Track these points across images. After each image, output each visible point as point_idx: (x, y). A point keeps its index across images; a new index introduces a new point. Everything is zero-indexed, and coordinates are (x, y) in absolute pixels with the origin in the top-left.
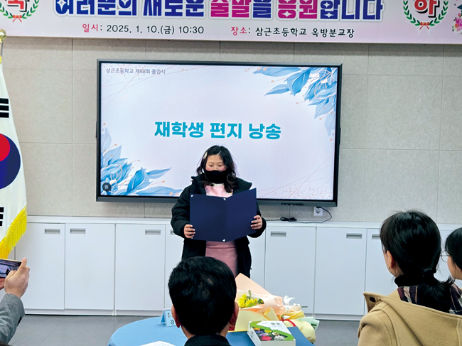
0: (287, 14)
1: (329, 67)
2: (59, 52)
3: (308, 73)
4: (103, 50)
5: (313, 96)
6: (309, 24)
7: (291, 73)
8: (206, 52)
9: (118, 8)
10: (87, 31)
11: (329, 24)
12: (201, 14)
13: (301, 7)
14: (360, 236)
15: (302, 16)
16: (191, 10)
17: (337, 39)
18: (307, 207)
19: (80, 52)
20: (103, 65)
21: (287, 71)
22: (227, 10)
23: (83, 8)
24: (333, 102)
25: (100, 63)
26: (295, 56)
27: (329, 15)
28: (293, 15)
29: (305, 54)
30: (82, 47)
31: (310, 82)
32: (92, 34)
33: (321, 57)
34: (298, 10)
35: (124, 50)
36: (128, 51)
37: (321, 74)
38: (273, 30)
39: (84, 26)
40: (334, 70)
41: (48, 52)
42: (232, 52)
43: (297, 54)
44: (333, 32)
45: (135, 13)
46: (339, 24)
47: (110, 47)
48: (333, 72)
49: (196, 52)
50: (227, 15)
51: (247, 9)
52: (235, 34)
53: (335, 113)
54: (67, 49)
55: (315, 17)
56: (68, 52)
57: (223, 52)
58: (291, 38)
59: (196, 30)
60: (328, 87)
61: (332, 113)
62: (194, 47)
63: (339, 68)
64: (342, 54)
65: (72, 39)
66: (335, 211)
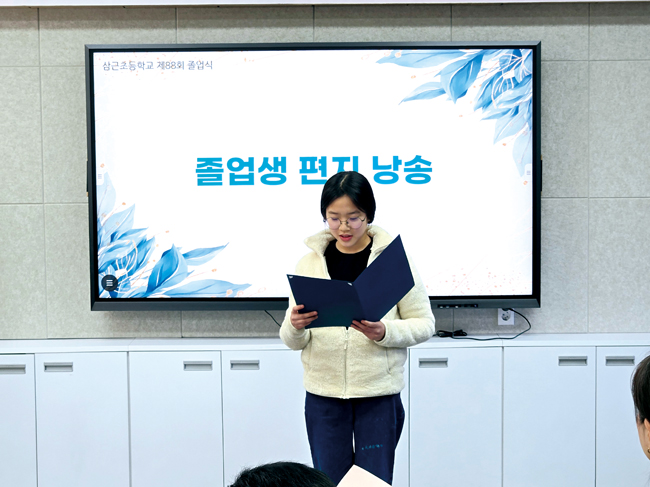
1: (517, 48)
2: (15, 33)
3: (478, 59)
4: (96, 26)
5: (490, 102)
7: (448, 63)
8: (287, 25)
14: (584, 361)
18: (484, 310)
19: (53, 33)
20: (95, 54)
21: (439, 57)
24: (526, 112)
25: (90, 53)
26: (454, 29)
29: (471, 24)
30: (56, 23)
31: (483, 76)
33: (502, 29)
35: (135, 26)
36: (142, 27)
37: (503, 62)
40: (526, 53)
42: (336, 25)
43: (457, 25)
47: (108, 22)
48: (524, 57)
49: (269, 26)
53: (530, 133)
54: (28, 27)
56: (31, 33)
57: (320, 25)
60: (517, 85)
61: (525, 133)
62: (266, 17)
63: (536, 50)
64: (541, 24)
65: (37, 9)
66: (537, 315)
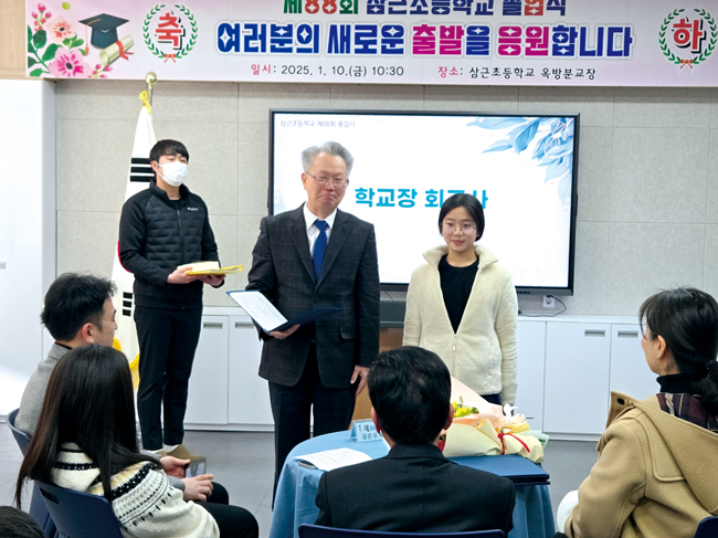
0: (510, 50)
1: (563, 117)
2: (222, 100)
3: (536, 124)
4: (277, 97)
5: (543, 154)
6: (538, 63)
7: (516, 126)
8: (406, 99)
9: (296, 44)
10: (256, 73)
11: (563, 62)
12: (401, 51)
13: (527, 41)
14: (602, 333)
15: (528, 52)
16: (388, 46)
17: (574, 82)
18: (534, 297)
19: (248, 100)
20: (276, 116)
21: (510, 123)
22: (433, 45)
23: (252, 44)
24: (568, 161)
25: (273, 114)
26: (520, 103)
27: (563, 51)
28: (517, 52)
29: (532, 101)
30: (250, 94)
31: (539, 136)
32: (264, 77)
33: (553, 104)
34: (524, 45)
35: (303, 97)
36: (308, 98)
37: (553, 127)
38: (491, 71)
39: (253, 67)
40: (570, 121)
41: (209, 100)
42: (440, 99)
43: (522, 101)
44: (568, 73)
45: (316, 50)
46: (576, 62)
47: (285, 94)
48: (568, 123)
49: (394, 99)
50: (433, 52)
51: (459, 44)
52: (443, 76)
53: (570, 175)
54: (231, 96)
55: (545, 53)
56: (233, 100)
57: (428, 99)
58: (514, 81)
59: (394, 71)
60: (562, 143)
61: (567, 176)
62: (392, 93)
63: (576, 119)
64: (581, 101)
65: (238, 84)
66: (570, 301)
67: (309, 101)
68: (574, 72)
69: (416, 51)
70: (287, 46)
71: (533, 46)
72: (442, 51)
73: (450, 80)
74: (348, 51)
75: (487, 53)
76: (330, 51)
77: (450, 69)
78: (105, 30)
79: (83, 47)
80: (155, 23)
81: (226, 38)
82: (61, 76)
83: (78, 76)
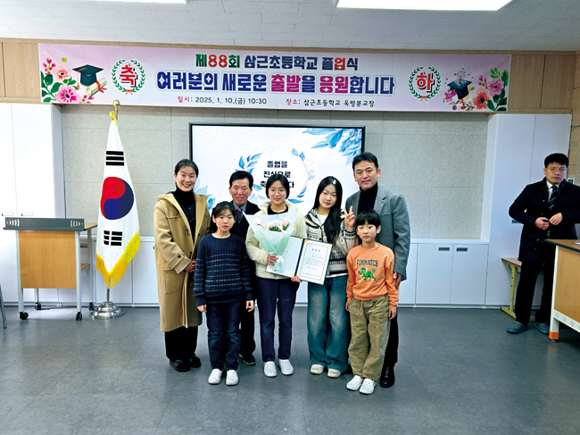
0: (326, 90)
1: (356, 128)
2: (162, 117)
3: (341, 132)
4: (194, 116)
5: (345, 149)
6: (342, 97)
7: (329, 134)
8: (268, 117)
9: (204, 85)
10: (181, 101)
11: (356, 97)
12: (265, 90)
13: (336, 85)
15: (337, 91)
16: (257, 87)
17: (362, 108)
19: (177, 118)
20: (193, 127)
21: (326, 131)
22: (283, 86)
23: (178, 84)
25: (191, 125)
26: (332, 121)
27: (356, 91)
28: (330, 91)
29: (338, 119)
30: (178, 114)
31: (343, 139)
32: (185, 104)
34: (334, 87)
35: (208, 116)
36: (212, 116)
37: (351, 134)
38: (316, 101)
39: (179, 98)
41: (154, 117)
42: (287, 118)
43: (333, 119)
44: (359, 103)
45: (216, 89)
46: (363, 97)
47: (198, 114)
48: (359, 132)
50: (283, 91)
51: (298, 86)
52: (289, 104)
54: (167, 115)
55: (346, 92)
56: (168, 118)
57: (280, 117)
58: (329, 107)
59: (261, 101)
60: (356, 143)
62: (259, 114)
63: (363, 129)
64: (365, 120)
65: (171, 108)
67: (212, 118)
68: (362, 103)
69: (273, 90)
70: (198, 86)
71: (339, 87)
72: (288, 90)
73: (293, 107)
74: (234, 89)
75: (314, 91)
76: (224, 89)
77: (293, 100)
78: (89, 75)
79: (75, 84)
80: (119, 71)
81: (162, 80)
82: (62, 102)
83: (73, 102)
